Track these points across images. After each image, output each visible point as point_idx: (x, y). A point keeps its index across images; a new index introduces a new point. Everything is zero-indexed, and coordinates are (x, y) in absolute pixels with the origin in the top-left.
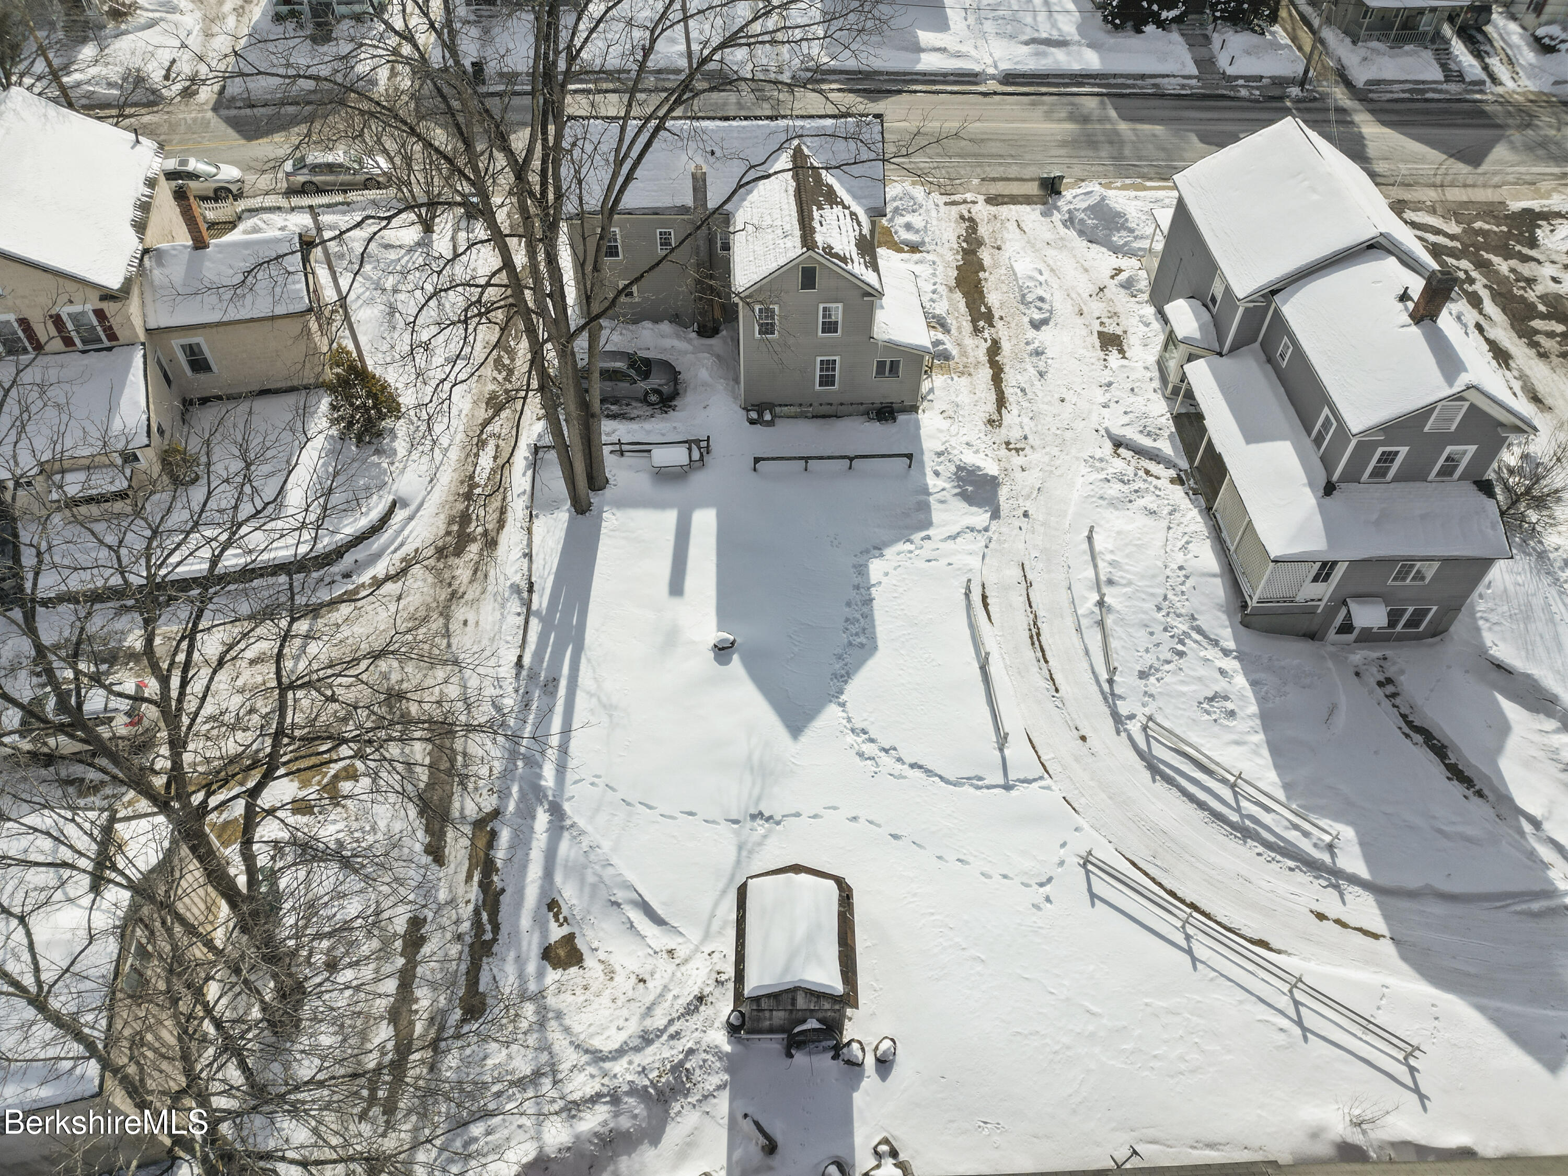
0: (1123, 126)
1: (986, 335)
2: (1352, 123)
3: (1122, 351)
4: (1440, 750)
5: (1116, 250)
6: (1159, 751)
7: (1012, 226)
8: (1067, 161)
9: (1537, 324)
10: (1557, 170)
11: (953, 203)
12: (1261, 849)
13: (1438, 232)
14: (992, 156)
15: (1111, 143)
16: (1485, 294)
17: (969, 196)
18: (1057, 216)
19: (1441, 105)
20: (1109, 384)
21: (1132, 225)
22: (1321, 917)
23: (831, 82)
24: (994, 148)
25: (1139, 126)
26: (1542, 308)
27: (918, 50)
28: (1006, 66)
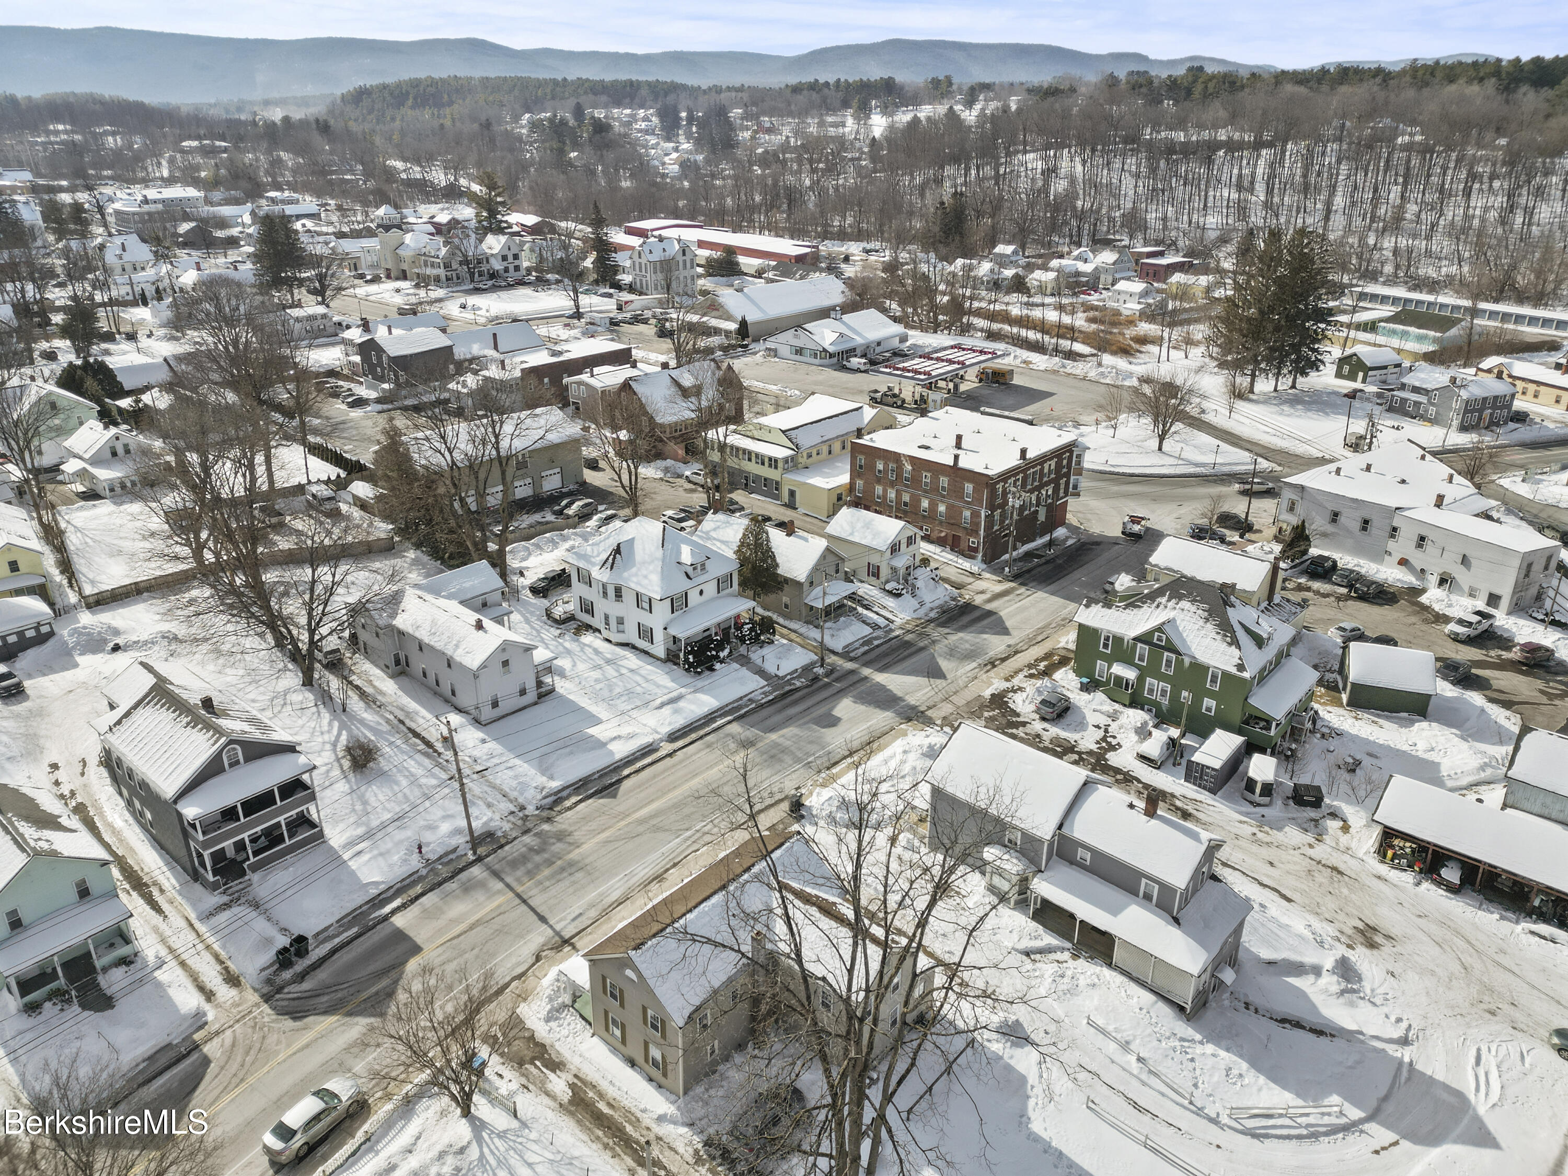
0: (773, 736)
2: (866, 678)
3: (958, 893)
4: (1298, 1025)
5: (875, 827)
6: (1251, 1123)
10: (975, 664)
12: (1327, 1139)
15: (782, 751)
18: (822, 822)
19: (889, 645)
20: (979, 917)
22: (1377, 1152)
23: (568, 797)
25: (781, 732)
27: (603, 745)
28: (665, 730)
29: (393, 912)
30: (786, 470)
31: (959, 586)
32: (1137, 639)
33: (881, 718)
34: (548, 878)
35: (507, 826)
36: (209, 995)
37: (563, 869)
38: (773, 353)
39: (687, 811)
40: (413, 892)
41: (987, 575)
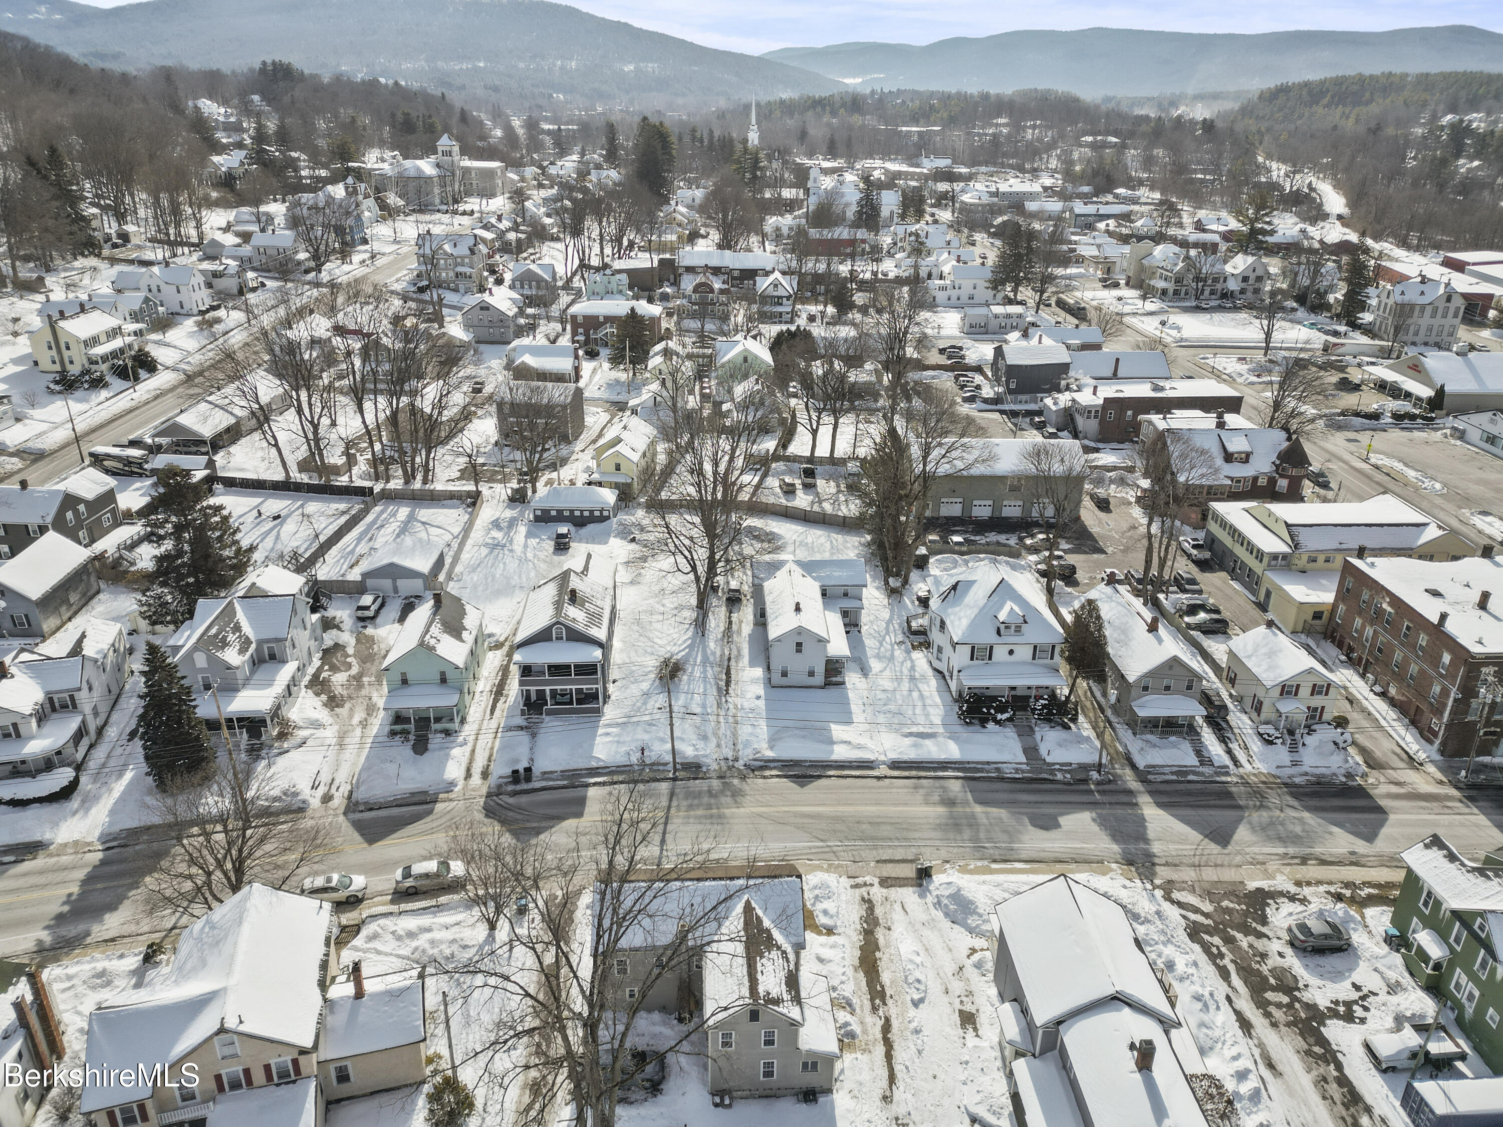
0: (978, 809)
1: (881, 1013)
2: (1136, 804)
3: (975, 1029)
5: (971, 930)
7: (897, 907)
8: (938, 843)
9: (1269, 995)
10: (1281, 850)
11: (857, 886)
13: (1197, 910)
14: (883, 839)
15: (970, 825)
16: (1231, 968)
17: (868, 879)
18: (930, 899)
19: (1199, 786)
20: (967, 1063)
21: (981, 911)
23: (771, 769)
24: (886, 831)
25: (989, 809)
26: (1272, 981)
27: (832, 742)
28: (893, 756)
29: (595, 784)
30: (1270, 567)
31: (1373, 763)
32: (1456, 914)
33: (1105, 845)
34: (696, 817)
35: (714, 766)
36: (468, 775)
37: (711, 817)
38: (1461, 435)
39: (838, 827)
40: (615, 778)
41: (1431, 769)
